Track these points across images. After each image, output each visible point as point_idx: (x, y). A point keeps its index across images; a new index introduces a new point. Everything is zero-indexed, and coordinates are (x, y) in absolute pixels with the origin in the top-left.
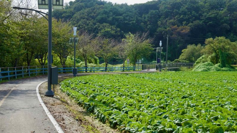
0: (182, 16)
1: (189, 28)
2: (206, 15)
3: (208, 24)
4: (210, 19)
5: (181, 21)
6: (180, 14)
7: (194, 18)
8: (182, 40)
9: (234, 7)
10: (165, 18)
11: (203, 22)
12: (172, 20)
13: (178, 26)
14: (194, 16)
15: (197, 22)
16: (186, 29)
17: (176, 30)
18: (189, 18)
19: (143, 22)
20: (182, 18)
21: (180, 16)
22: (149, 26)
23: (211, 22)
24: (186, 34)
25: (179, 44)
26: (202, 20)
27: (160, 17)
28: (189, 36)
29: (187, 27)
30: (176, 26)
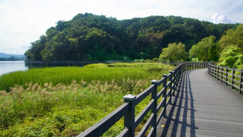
0: (156, 27)
1: (162, 34)
2: (173, 26)
3: (175, 32)
4: (176, 29)
5: (155, 30)
6: (155, 25)
7: (165, 28)
8: (157, 44)
9: (190, 22)
10: (144, 28)
11: (172, 31)
12: (149, 29)
13: (154, 33)
14: (165, 26)
15: (167, 31)
16: (160, 35)
17: (153, 35)
18: (161, 28)
19: (127, 31)
20: (156, 28)
21: (155, 27)
22: (132, 33)
23: (178, 31)
24: (160, 39)
25: (155, 46)
26: (170, 30)
27: (140, 27)
28: (162, 41)
29: (160, 34)
30: (153, 33)
